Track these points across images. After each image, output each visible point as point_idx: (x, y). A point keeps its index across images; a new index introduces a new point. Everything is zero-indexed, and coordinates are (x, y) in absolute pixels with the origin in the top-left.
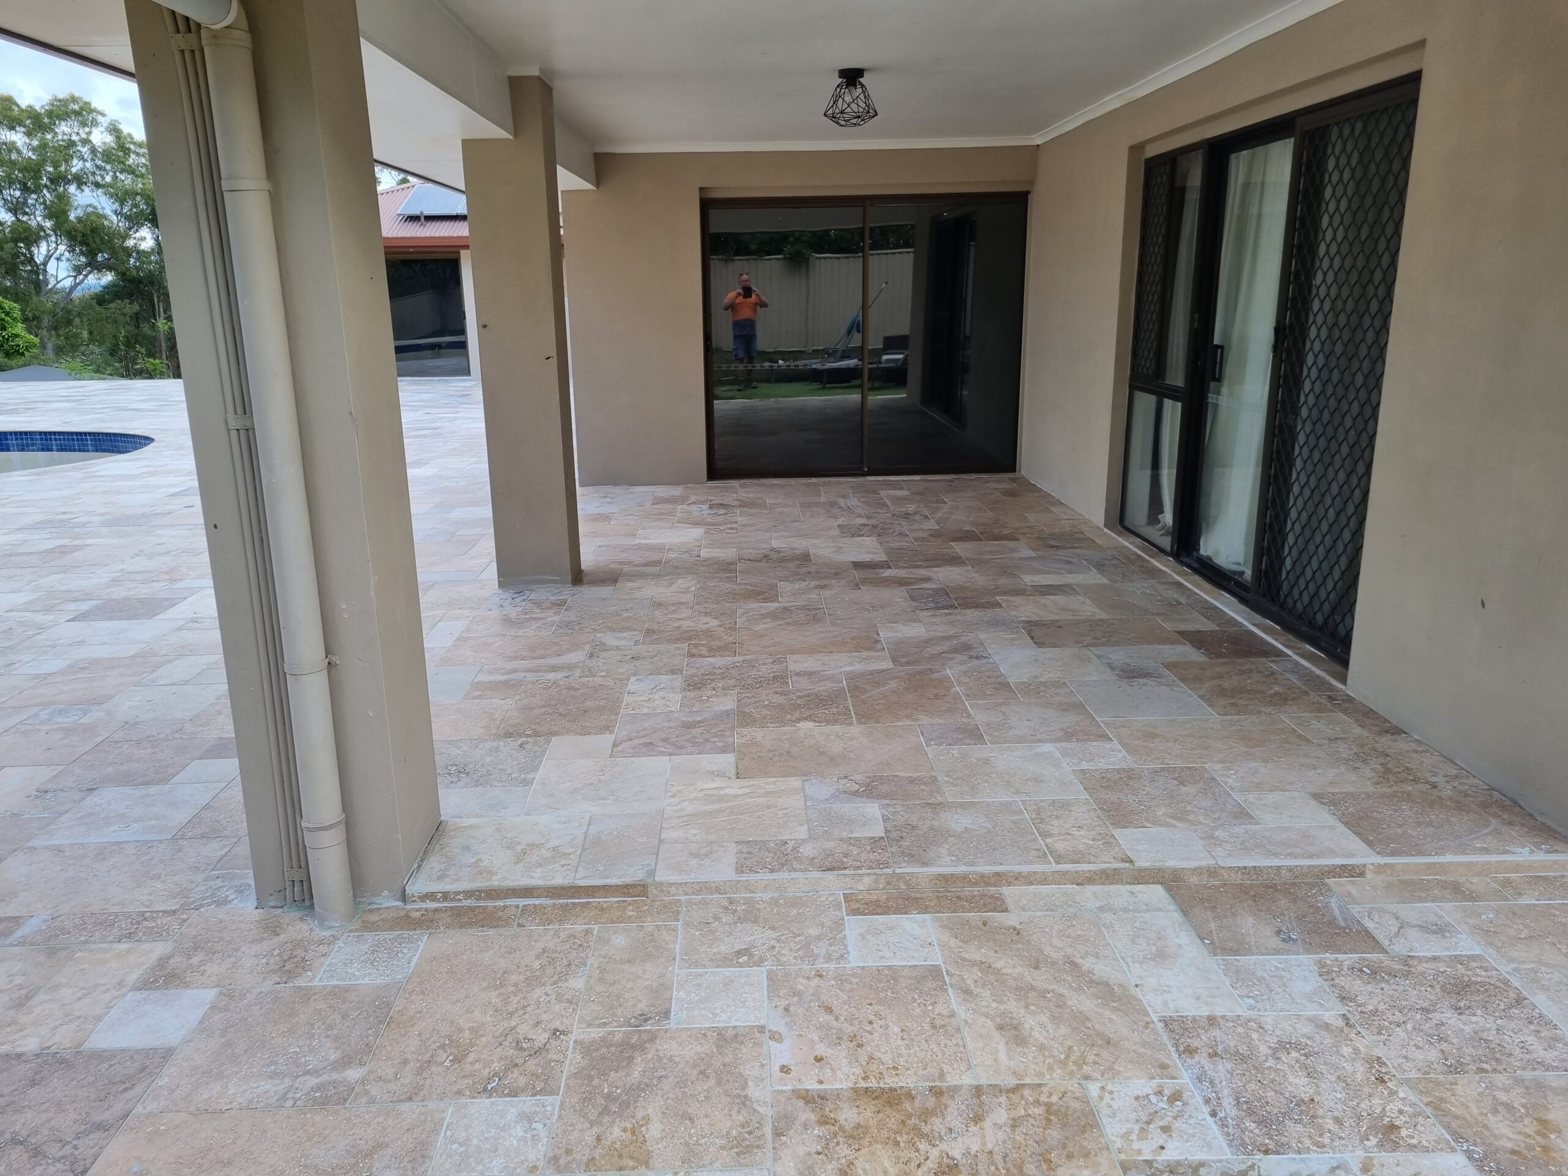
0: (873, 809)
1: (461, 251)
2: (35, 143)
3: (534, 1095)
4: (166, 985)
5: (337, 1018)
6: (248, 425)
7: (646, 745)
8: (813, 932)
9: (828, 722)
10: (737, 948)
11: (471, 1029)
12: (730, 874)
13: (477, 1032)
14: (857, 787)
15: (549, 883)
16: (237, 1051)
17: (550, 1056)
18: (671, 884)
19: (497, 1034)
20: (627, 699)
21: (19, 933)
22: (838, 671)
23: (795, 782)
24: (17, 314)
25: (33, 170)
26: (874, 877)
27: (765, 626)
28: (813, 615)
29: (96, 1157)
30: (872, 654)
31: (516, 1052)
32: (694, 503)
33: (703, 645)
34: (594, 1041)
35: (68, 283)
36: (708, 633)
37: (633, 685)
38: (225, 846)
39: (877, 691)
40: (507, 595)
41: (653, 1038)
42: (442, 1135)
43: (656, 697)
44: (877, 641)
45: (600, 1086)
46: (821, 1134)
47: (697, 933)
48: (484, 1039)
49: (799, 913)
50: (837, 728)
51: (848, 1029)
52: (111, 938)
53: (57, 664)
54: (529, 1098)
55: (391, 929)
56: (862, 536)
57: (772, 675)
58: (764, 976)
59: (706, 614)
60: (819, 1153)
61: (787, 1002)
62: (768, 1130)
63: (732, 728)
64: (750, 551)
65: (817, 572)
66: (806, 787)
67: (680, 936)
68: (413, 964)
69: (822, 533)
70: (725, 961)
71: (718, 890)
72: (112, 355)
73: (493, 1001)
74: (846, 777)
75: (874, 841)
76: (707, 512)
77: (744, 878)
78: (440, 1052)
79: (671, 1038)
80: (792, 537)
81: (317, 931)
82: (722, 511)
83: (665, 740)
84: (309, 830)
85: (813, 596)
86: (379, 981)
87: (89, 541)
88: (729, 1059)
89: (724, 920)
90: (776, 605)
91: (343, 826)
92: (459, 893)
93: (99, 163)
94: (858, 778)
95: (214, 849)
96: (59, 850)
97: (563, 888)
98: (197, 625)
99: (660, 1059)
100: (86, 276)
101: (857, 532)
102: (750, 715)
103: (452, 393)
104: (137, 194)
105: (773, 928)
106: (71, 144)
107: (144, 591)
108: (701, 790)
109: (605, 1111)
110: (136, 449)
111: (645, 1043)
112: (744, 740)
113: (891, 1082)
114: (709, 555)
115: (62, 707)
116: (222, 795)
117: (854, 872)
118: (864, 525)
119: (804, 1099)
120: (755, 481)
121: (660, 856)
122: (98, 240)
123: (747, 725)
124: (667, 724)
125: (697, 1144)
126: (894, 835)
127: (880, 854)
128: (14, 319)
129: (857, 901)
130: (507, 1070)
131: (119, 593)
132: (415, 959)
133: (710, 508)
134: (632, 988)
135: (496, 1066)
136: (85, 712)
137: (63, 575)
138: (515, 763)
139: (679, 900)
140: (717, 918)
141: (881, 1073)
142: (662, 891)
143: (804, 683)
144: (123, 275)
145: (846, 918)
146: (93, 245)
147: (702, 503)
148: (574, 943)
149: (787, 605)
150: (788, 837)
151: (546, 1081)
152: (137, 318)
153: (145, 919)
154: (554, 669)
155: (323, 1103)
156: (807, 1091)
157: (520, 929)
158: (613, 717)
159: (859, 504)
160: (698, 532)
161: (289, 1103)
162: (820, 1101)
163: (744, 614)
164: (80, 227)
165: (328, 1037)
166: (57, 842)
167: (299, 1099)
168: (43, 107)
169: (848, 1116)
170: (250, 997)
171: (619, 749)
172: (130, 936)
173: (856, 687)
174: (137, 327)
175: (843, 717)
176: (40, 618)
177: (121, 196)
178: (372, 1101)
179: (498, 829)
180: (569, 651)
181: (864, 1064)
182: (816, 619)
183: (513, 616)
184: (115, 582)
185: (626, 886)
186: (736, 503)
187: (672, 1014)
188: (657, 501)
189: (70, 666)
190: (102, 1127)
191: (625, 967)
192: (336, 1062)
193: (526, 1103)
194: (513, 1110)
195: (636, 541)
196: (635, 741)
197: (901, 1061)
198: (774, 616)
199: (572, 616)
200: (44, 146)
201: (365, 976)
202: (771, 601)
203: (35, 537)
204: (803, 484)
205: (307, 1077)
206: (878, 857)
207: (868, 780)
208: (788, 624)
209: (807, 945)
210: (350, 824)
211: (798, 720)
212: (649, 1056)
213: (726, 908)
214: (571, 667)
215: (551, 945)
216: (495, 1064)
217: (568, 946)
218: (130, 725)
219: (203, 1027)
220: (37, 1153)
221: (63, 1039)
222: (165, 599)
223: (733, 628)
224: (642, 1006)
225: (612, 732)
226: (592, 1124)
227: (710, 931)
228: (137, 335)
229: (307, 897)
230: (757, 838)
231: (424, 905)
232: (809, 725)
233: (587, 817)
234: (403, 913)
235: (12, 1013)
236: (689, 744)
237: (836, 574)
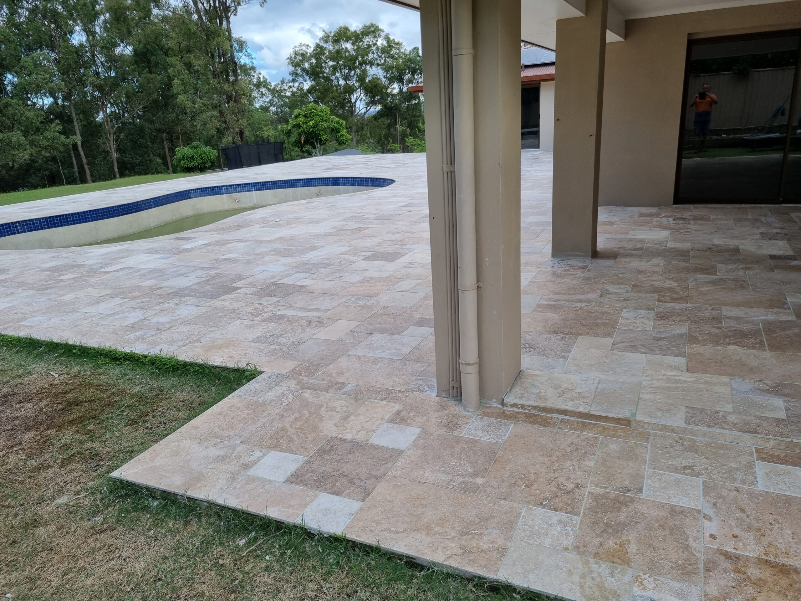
0: (779, 402)
1: (542, 83)
2: (355, 47)
3: (567, 513)
4: (400, 423)
5: (472, 454)
6: (453, 170)
7: (632, 346)
8: (734, 465)
9: (749, 347)
10: (684, 464)
11: (535, 473)
12: (681, 423)
13: (538, 475)
14: (768, 388)
15: (576, 410)
16: (429, 458)
17: (575, 496)
18: (644, 423)
19: (548, 479)
20: (621, 320)
21: (345, 390)
22: (756, 318)
23: (725, 379)
24: (344, 126)
25: (353, 59)
26: (777, 441)
27: (707, 288)
28: (741, 285)
29: (373, 489)
30: (782, 310)
31: (557, 490)
32: (664, 217)
33: (668, 296)
34: (599, 494)
35: (363, 111)
36: (671, 289)
37: (624, 314)
38: (423, 366)
39: (783, 333)
40: (556, 261)
41: (632, 501)
42: (520, 520)
43: (638, 321)
44: (785, 303)
45: (602, 518)
46: (735, 577)
47: (660, 452)
48: (541, 480)
49: (724, 453)
50: (755, 352)
51: (756, 525)
52: (379, 398)
53: (358, 278)
54: (564, 514)
55: (496, 417)
56: (777, 239)
57: (711, 317)
58: (701, 483)
59: (670, 279)
60: (734, 588)
61: (715, 501)
62: (701, 566)
63: (685, 344)
64: (700, 245)
65: (744, 260)
66: (733, 383)
67: (649, 451)
68: (506, 436)
69: (748, 237)
70: (676, 470)
71: (673, 431)
72: (378, 143)
73: (546, 462)
74: (760, 381)
75: (779, 421)
76: (672, 222)
77: (690, 427)
78: (519, 480)
79: (643, 503)
80: (727, 238)
81: (463, 411)
82: (682, 222)
83: (643, 345)
84: (463, 364)
85: (741, 273)
86: (490, 441)
87: (370, 226)
88: (678, 522)
89: (676, 448)
90: (716, 277)
91: (478, 365)
92: (529, 406)
93: (379, 54)
94: (769, 382)
95: (419, 367)
96: (359, 357)
97: (583, 414)
98: (412, 266)
99: (636, 513)
100: (371, 107)
101: (774, 237)
102: (696, 337)
103: (530, 157)
104: (394, 68)
105: (707, 458)
106: (369, 46)
107: (390, 249)
108: (664, 375)
109: (604, 531)
110: (388, 185)
111: (628, 502)
112: (692, 351)
113: (783, 560)
114: (673, 246)
115: (360, 297)
116: (422, 343)
117: (763, 436)
118: (779, 233)
119: (725, 556)
120: (704, 205)
121: (639, 407)
122: (376, 90)
123: (694, 343)
124: (645, 337)
125: (657, 562)
126: (793, 419)
127: (782, 429)
128: (343, 128)
129: (764, 453)
130: (552, 498)
131: (381, 249)
132: (508, 434)
133: (674, 220)
134: (620, 473)
135: (547, 494)
136: (368, 300)
137: (359, 240)
138: (558, 347)
139: (649, 432)
140: (671, 446)
141: (777, 554)
142: (639, 425)
143: (733, 324)
144: (385, 106)
145: (757, 462)
146: (374, 93)
147: (670, 217)
148: (589, 443)
149: (722, 277)
150: (720, 409)
151: (573, 508)
152: (389, 125)
153: (392, 393)
154: (580, 301)
155: (466, 490)
156: (727, 552)
157: (560, 430)
158: (613, 330)
159: (775, 220)
160: (666, 233)
161: (451, 487)
162: (735, 559)
163: (694, 280)
164: (370, 85)
165: (467, 461)
166: (358, 354)
167: (455, 486)
168: (360, 30)
169: (754, 572)
170: (434, 435)
171: (616, 346)
172: (386, 398)
173: (769, 329)
174: (389, 130)
175: (760, 346)
176: (351, 258)
177: (387, 69)
178: (487, 495)
179: (549, 378)
180: (589, 292)
181: (766, 546)
182: (742, 287)
183: (559, 272)
184: (380, 244)
185: (619, 419)
186: (692, 217)
187: (644, 491)
188: (642, 215)
189: (363, 279)
190: (374, 477)
191: (617, 460)
192: (472, 473)
193: (563, 516)
194: (555, 517)
195: (628, 237)
196: (625, 344)
197: (792, 551)
198: (714, 283)
199: (590, 274)
200: (359, 48)
201: (484, 437)
202: (712, 275)
203: (350, 223)
204: (735, 208)
205: (459, 477)
206: (781, 431)
207: (776, 385)
208: (723, 288)
209: (730, 472)
210: (481, 365)
211: (728, 344)
212: (630, 510)
213: (677, 442)
214: (589, 301)
215: (576, 441)
216: (547, 493)
217: (585, 443)
218: (385, 307)
219: (415, 444)
220: (351, 481)
221: (361, 437)
222: (400, 253)
223: (687, 288)
224: (626, 483)
225: (612, 337)
226: (598, 536)
227: (667, 452)
228: (389, 133)
229: (459, 395)
230: (698, 406)
231: (512, 409)
232: (736, 348)
233: (597, 380)
234: (502, 411)
235: (342, 422)
236: (657, 349)
237: (757, 261)
